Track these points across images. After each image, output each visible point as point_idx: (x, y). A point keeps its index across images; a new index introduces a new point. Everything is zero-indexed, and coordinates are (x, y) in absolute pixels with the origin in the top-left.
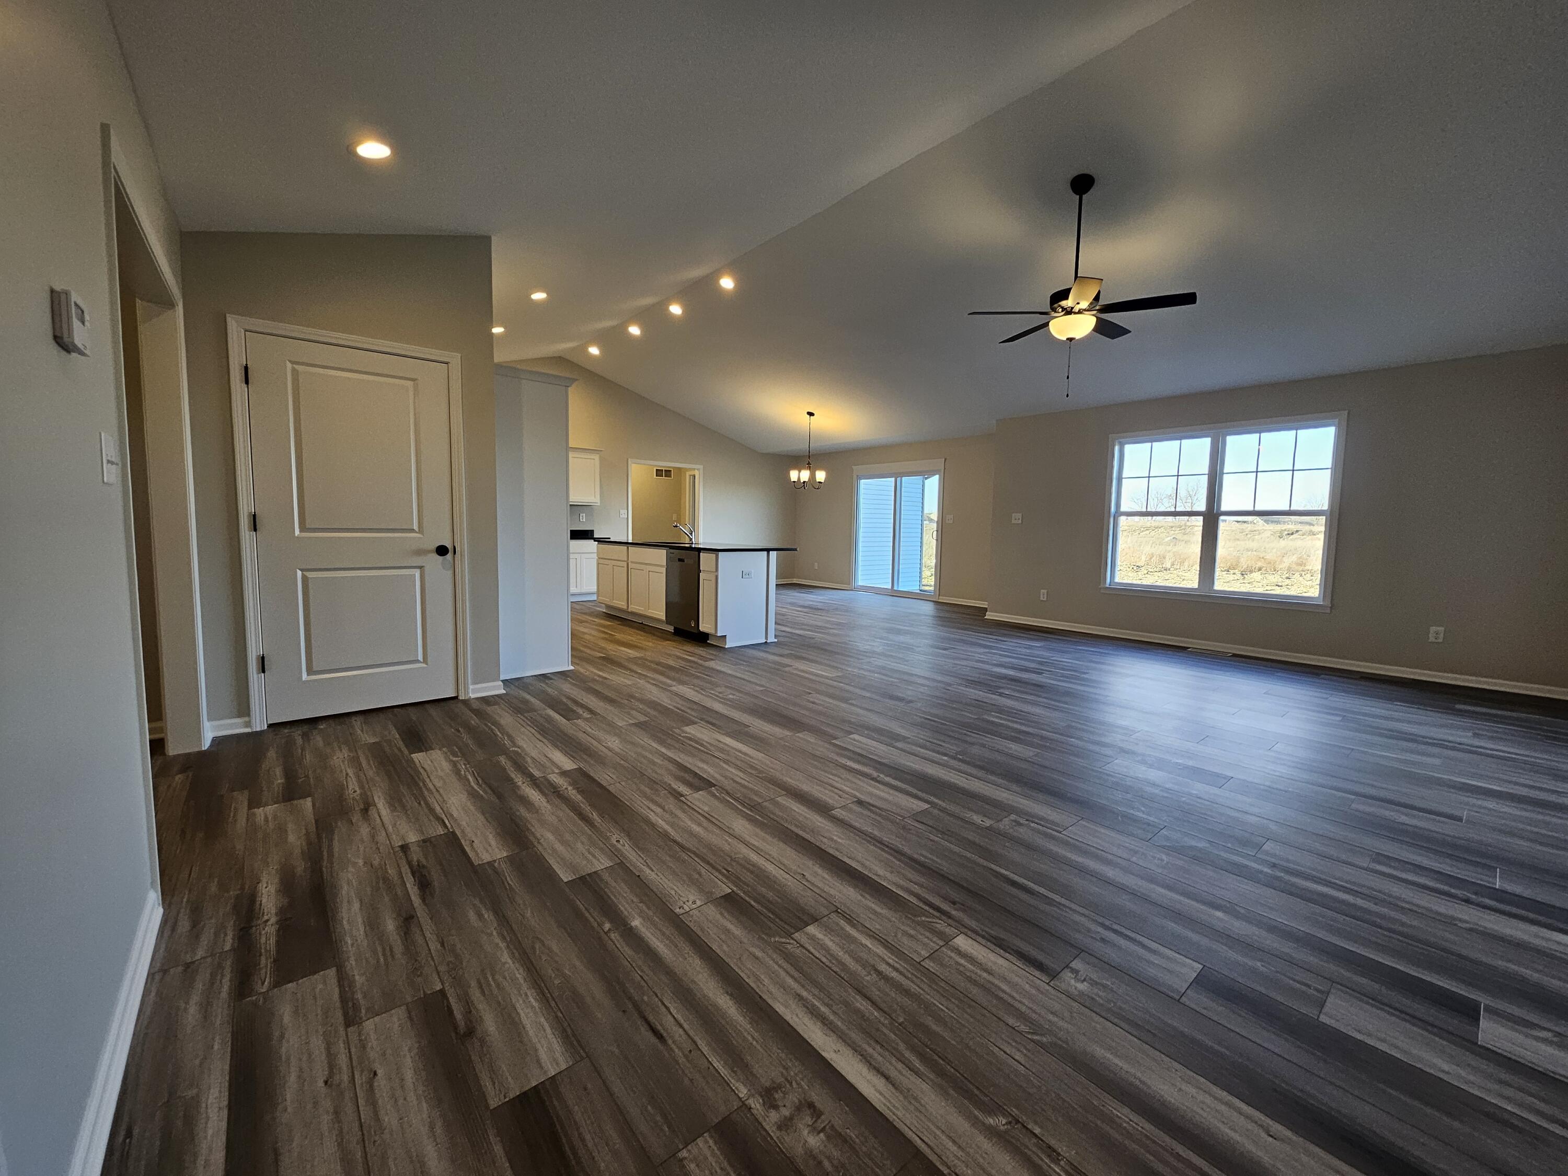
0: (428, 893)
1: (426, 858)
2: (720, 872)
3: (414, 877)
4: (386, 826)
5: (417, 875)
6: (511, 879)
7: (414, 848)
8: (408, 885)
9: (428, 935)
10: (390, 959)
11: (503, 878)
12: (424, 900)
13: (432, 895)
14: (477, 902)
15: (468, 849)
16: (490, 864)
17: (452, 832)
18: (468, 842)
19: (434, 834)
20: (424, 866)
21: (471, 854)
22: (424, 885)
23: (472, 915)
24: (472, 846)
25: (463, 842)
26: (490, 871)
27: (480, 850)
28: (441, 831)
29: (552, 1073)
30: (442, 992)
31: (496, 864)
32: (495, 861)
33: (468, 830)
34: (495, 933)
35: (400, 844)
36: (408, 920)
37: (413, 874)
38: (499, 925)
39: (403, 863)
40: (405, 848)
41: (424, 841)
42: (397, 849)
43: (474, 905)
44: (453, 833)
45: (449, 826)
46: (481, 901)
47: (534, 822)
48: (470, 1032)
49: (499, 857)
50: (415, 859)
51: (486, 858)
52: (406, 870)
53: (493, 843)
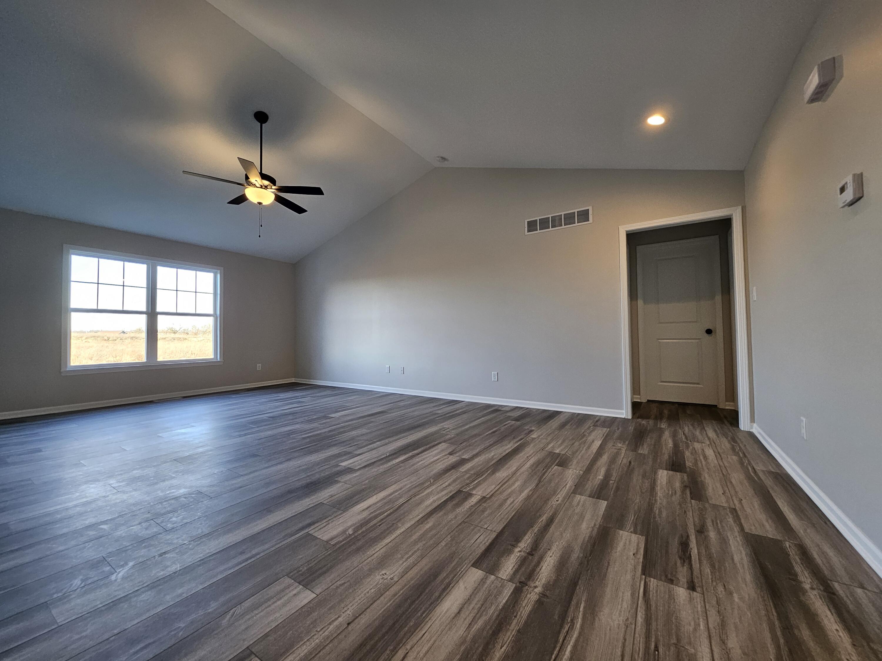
0: (684, 539)
1: (676, 564)
2: (546, 472)
3: (690, 555)
4: (706, 633)
5: (688, 555)
6: (631, 518)
7: (683, 579)
8: (696, 551)
9: (691, 519)
10: (714, 520)
11: (635, 520)
12: (688, 536)
13: (682, 536)
14: (658, 518)
15: (642, 551)
16: (635, 532)
17: (644, 574)
18: (638, 556)
19: (661, 583)
20: (680, 558)
21: (642, 546)
22: (685, 545)
23: (664, 514)
24: (637, 551)
25: (641, 560)
26: (639, 528)
27: (634, 545)
28: (653, 583)
29: (665, 471)
30: (692, 498)
31: (632, 530)
32: (631, 532)
33: (630, 567)
34: (658, 503)
35: (695, 593)
36: (701, 531)
37: (690, 557)
38: (654, 505)
39: (696, 572)
40: (692, 587)
41: (671, 581)
42: (699, 589)
43: (660, 517)
44: (644, 572)
45: (643, 583)
46: (655, 518)
47: (580, 541)
48: (686, 487)
49: (627, 533)
50: (685, 567)
51: (634, 538)
52: (696, 565)
53: (621, 544)
